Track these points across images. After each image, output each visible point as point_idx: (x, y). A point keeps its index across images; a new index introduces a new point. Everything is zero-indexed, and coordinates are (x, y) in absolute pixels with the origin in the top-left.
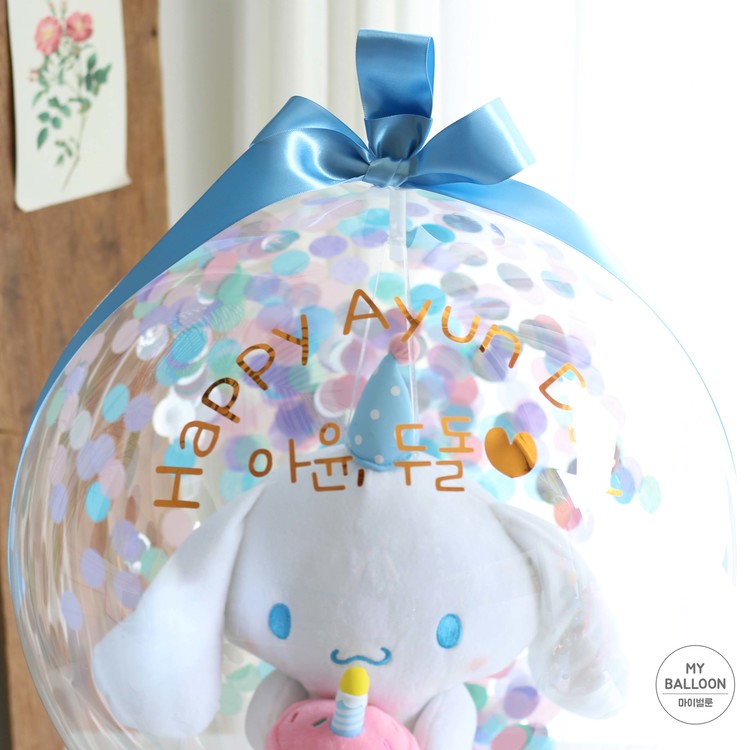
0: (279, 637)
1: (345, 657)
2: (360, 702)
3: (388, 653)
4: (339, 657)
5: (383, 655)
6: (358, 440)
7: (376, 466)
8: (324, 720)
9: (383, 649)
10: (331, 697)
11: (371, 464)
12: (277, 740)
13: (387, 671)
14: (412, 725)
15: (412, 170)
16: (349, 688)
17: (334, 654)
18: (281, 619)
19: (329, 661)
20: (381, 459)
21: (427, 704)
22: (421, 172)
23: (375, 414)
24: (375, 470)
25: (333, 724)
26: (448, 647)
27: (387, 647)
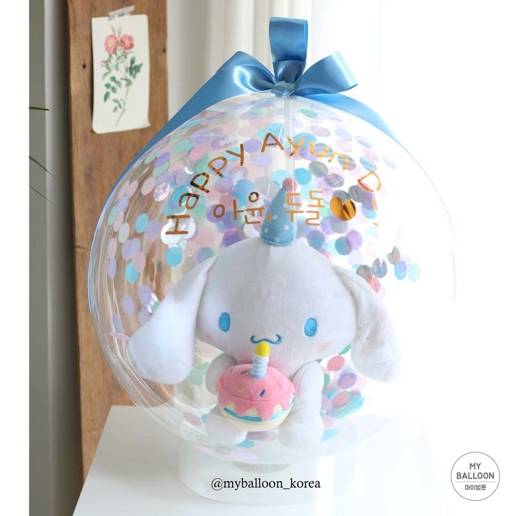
0: (224, 331)
1: (258, 339)
2: (265, 360)
3: (280, 338)
4: (255, 339)
5: (277, 339)
6: (266, 230)
7: (275, 244)
8: (246, 371)
9: (277, 335)
10: (251, 362)
11: (273, 243)
12: (222, 382)
13: (279, 347)
14: (291, 379)
15: (296, 87)
16: (259, 352)
17: (253, 337)
18: (225, 321)
19: (250, 342)
20: (278, 240)
21: (298, 370)
22: (301, 88)
23: (275, 217)
24: (274, 245)
25: (251, 372)
26: (311, 336)
27: (279, 334)
